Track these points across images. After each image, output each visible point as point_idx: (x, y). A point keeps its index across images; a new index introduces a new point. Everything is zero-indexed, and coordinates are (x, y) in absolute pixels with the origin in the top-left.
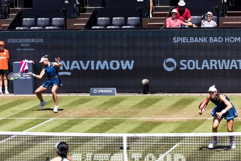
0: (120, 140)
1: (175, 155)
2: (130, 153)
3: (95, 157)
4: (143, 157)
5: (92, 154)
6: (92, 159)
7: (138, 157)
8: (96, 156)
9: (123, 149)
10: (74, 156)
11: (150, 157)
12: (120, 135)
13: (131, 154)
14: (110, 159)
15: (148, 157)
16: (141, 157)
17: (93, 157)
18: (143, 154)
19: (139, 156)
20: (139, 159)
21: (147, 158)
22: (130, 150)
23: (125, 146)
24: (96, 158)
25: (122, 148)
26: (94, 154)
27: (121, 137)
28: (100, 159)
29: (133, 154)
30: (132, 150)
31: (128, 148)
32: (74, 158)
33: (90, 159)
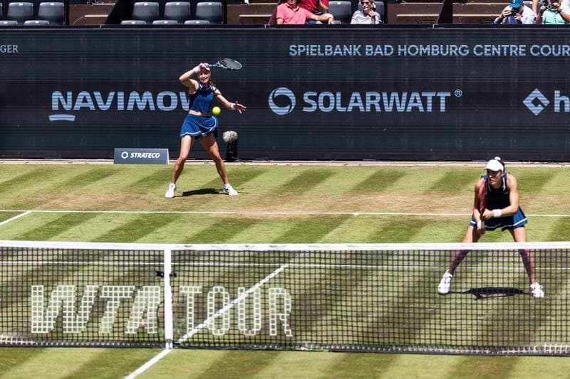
0: (159, 257)
1: (270, 289)
2: (176, 284)
3: (103, 291)
4: (203, 293)
5: (97, 287)
6: (98, 297)
7: (193, 292)
8: (106, 289)
9: (163, 277)
10: (60, 289)
11: (219, 293)
12: (156, 247)
13: (178, 286)
14: (134, 297)
15: (214, 292)
16: (198, 292)
17: (99, 291)
18: (203, 287)
19: (196, 290)
20: (195, 297)
21: (211, 295)
22: (176, 279)
23: (168, 270)
24: (106, 294)
25: (160, 274)
26: (101, 287)
27: (159, 251)
28: (113, 297)
29: (184, 287)
30: (181, 278)
31: (173, 275)
32: (60, 294)
33: (93, 297)
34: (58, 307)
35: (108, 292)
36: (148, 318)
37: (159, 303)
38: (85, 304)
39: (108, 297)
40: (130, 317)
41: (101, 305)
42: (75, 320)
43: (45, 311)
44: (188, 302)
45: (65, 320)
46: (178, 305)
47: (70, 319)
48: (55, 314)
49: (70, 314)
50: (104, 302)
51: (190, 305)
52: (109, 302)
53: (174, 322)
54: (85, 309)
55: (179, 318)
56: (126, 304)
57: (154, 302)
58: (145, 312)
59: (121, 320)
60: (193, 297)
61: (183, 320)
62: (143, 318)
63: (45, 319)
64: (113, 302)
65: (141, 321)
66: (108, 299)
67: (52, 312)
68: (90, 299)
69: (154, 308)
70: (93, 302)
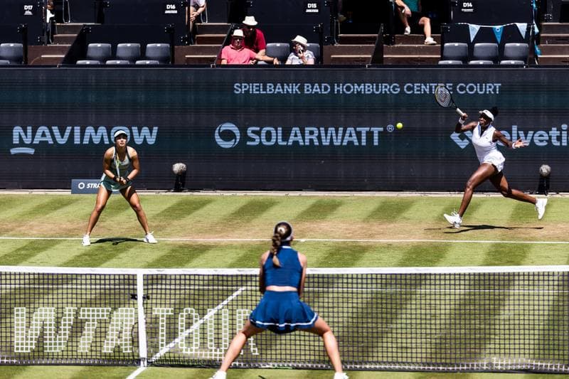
0: (131, 280)
1: (238, 311)
2: (149, 306)
3: (81, 313)
4: (175, 314)
5: (76, 308)
6: (77, 318)
7: (165, 314)
8: (84, 311)
9: (136, 299)
10: (41, 310)
11: (189, 315)
12: (131, 271)
13: (151, 308)
14: (110, 318)
15: (185, 314)
16: (170, 313)
17: (77, 313)
18: (175, 309)
19: (168, 312)
20: (167, 319)
21: (182, 316)
22: (149, 301)
23: (140, 293)
24: (84, 315)
25: (134, 297)
26: (79, 309)
27: (133, 275)
28: (91, 318)
29: (156, 309)
30: (154, 301)
31: (146, 297)
32: (41, 315)
33: (72, 318)
34: (39, 328)
35: (86, 313)
36: (124, 338)
37: (133, 324)
38: (65, 325)
39: (86, 318)
40: (107, 337)
41: (79, 325)
42: (55, 340)
43: (27, 332)
44: (161, 323)
45: (46, 339)
46: (151, 326)
47: (50, 339)
48: (36, 335)
49: (50, 334)
50: (82, 322)
51: (163, 326)
52: (87, 323)
53: (147, 342)
54: (65, 330)
55: (152, 338)
56: (103, 325)
57: (129, 323)
58: (121, 332)
59: (98, 339)
60: (165, 319)
61: (155, 339)
62: (119, 337)
63: (27, 339)
64: (91, 323)
65: (116, 340)
66: (86, 320)
67: (34, 332)
68: (70, 320)
69: (129, 328)
70: (72, 323)
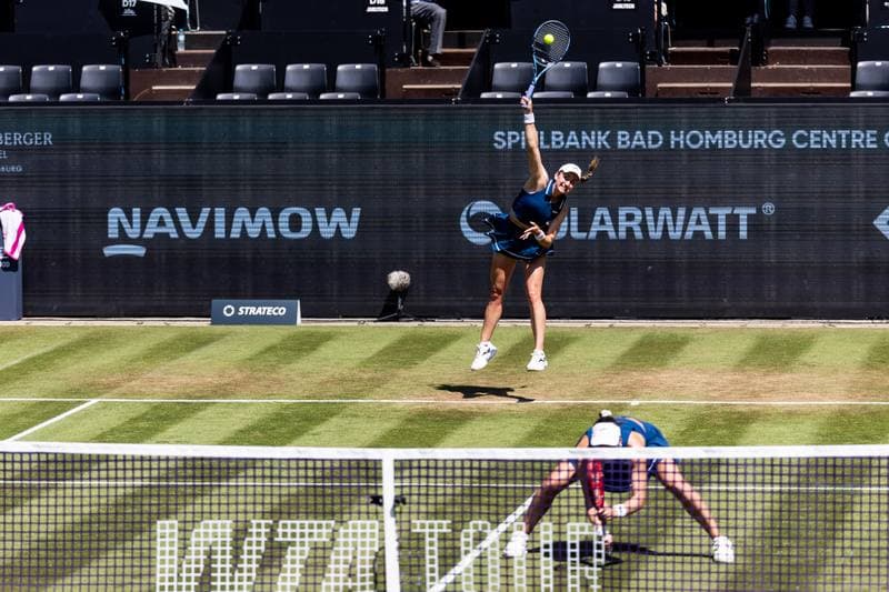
0: (371, 470)
1: (569, 525)
2: (405, 517)
3: (280, 530)
4: (454, 530)
5: (271, 522)
6: (271, 539)
7: (436, 530)
8: (285, 526)
9: (381, 504)
10: (207, 526)
11: (480, 532)
12: (372, 454)
13: (409, 521)
14: (333, 540)
15: (471, 531)
16: (445, 530)
17: (273, 532)
18: (454, 522)
19: (440, 527)
20: (439, 539)
21: (467, 536)
22: (405, 508)
23: (389, 491)
24: (285, 535)
25: (377, 500)
26: (276, 522)
27: (375, 461)
28: (298, 539)
29: (418, 522)
30: (414, 508)
31: (399, 500)
32: (206, 534)
33: (263, 539)
34: (202, 557)
35: (289, 531)
36: (359, 575)
37: (376, 549)
38: (250, 552)
39: (289, 539)
40: (327, 575)
41: (276, 553)
42: (232, 579)
43: (180, 566)
44: (428, 548)
45: (215, 579)
46: (410, 553)
47: (223, 579)
48: (197, 570)
49: (223, 570)
50: (282, 547)
51: (432, 553)
52: (290, 548)
53: (401, 582)
54: (250, 561)
55: (411, 575)
56: (320, 553)
57: (368, 549)
58: (352, 566)
59: (310, 580)
60: (435, 539)
61: (419, 578)
62: (350, 575)
63: (180, 579)
64: (298, 548)
65: (346, 581)
66: (289, 543)
67: (193, 566)
68: (259, 543)
69: (369, 557)
70: (262, 548)
